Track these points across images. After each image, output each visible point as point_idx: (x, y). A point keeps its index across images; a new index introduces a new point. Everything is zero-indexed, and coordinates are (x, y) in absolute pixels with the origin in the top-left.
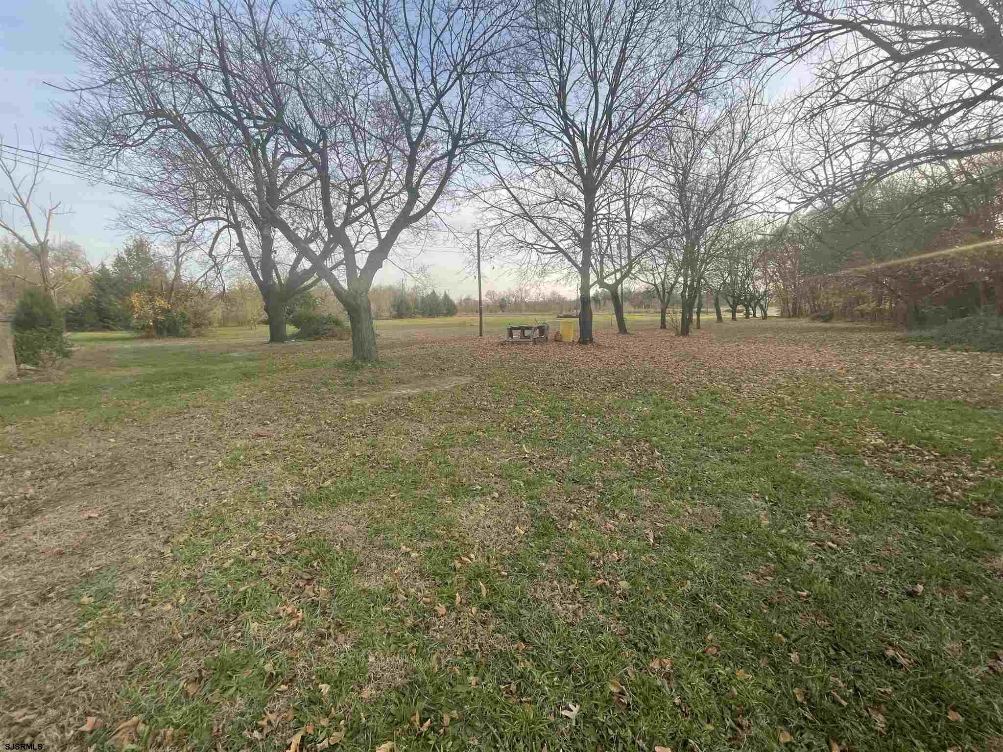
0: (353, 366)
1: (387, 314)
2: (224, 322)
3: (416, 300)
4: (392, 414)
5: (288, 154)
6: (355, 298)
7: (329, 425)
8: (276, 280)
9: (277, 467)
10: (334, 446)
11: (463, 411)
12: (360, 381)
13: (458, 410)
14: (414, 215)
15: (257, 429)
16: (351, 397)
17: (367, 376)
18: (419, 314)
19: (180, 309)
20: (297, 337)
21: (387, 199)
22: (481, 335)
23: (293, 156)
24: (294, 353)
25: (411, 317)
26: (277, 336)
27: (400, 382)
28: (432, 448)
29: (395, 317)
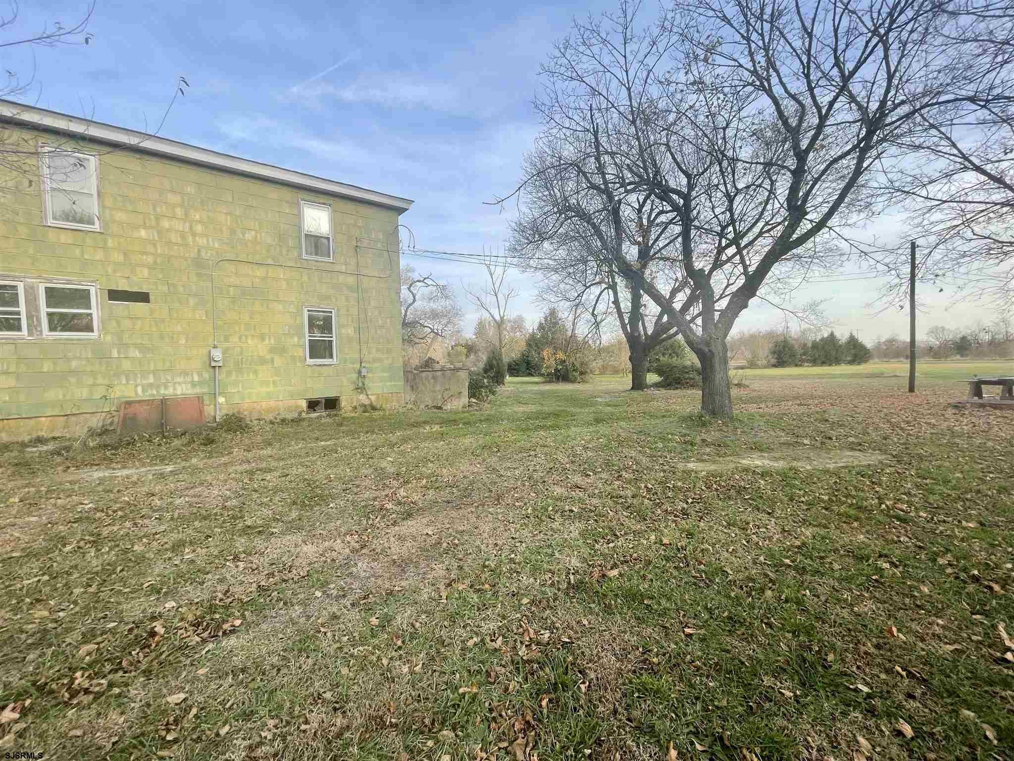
0: (698, 422)
1: (765, 362)
2: (603, 370)
3: (805, 345)
4: (733, 492)
5: (662, 212)
6: (708, 344)
7: (649, 490)
8: (642, 333)
9: (575, 529)
10: (645, 520)
11: (852, 512)
12: (704, 441)
13: (843, 509)
14: (798, 239)
15: (577, 479)
16: (687, 460)
17: (712, 435)
18: (808, 361)
19: (572, 359)
20: (657, 385)
21: (769, 231)
22: (911, 389)
23: (667, 212)
24: (649, 402)
25: (796, 365)
26: (638, 384)
27: (758, 448)
28: (778, 566)
29: (774, 366)
